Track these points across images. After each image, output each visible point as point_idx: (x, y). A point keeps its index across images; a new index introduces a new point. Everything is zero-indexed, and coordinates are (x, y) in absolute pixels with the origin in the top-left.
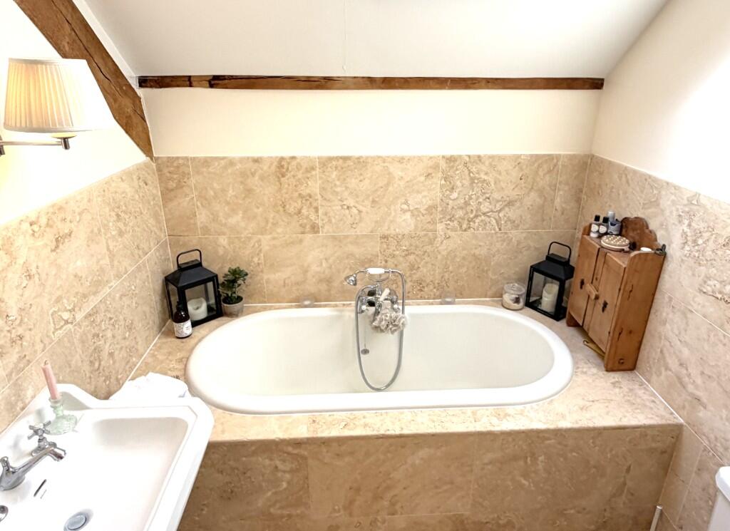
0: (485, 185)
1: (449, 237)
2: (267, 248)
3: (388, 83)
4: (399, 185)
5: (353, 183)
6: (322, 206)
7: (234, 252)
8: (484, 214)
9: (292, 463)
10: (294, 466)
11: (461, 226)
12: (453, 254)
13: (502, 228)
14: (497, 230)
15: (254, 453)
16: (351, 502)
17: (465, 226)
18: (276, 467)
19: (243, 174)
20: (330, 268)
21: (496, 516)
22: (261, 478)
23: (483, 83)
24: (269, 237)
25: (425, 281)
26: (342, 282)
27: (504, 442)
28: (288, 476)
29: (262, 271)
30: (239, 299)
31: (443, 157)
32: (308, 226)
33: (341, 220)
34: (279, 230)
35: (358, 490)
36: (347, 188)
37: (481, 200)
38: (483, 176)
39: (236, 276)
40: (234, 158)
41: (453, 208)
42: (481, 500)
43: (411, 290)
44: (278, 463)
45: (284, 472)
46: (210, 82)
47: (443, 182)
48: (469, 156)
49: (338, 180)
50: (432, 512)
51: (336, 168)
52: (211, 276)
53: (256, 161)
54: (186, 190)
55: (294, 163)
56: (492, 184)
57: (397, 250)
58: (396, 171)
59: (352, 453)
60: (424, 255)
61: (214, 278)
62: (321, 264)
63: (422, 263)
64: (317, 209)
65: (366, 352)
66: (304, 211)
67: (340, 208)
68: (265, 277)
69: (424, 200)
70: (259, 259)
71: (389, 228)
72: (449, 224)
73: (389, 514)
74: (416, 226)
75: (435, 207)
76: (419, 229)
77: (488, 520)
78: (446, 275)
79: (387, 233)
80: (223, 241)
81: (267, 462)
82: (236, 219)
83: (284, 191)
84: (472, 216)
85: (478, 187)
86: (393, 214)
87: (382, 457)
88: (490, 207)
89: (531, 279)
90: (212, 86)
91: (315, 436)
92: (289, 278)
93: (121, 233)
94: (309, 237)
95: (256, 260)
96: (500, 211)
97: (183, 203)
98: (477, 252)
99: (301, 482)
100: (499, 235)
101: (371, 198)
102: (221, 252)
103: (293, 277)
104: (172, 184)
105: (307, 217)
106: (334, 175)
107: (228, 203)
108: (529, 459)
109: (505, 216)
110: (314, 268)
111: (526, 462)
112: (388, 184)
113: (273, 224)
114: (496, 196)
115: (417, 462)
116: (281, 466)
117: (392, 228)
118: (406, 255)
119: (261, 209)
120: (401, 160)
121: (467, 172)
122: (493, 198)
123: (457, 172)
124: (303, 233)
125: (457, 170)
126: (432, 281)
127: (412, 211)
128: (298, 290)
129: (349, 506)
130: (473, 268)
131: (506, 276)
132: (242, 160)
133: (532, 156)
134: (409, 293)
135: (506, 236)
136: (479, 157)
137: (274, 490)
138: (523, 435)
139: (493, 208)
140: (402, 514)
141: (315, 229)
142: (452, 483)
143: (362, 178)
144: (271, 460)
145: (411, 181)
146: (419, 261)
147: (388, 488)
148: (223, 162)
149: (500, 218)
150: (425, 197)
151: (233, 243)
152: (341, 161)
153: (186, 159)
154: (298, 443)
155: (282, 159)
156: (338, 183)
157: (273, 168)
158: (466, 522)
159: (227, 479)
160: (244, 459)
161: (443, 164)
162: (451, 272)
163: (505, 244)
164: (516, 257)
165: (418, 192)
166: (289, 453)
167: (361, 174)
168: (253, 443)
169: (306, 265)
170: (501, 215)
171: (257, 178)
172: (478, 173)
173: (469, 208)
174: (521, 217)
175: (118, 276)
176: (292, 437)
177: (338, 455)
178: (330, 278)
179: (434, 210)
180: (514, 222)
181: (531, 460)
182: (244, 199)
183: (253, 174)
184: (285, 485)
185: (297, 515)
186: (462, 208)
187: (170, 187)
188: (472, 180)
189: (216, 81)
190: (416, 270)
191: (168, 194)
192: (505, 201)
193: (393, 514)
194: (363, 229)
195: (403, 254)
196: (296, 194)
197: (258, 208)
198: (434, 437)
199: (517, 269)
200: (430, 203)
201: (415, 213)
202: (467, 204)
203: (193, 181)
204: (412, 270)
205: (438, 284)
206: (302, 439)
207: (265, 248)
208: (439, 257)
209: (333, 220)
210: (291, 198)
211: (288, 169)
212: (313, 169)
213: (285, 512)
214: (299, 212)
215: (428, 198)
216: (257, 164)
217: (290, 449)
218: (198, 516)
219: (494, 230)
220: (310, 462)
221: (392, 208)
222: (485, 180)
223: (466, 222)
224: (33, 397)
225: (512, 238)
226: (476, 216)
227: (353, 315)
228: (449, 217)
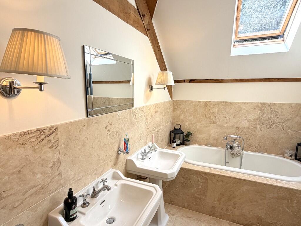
0: (277, 113)
1: (262, 130)
2: (199, 127)
3: (242, 81)
4: (244, 111)
5: (228, 109)
6: (217, 116)
7: (189, 127)
8: (276, 123)
9: (203, 180)
10: (204, 181)
11: (267, 127)
12: (263, 136)
13: (284, 129)
14: (282, 129)
15: (193, 174)
16: (221, 199)
17: (268, 127)
18: (199, 180)
19: (195, 106)
20: (218, 136)
21: (275, 222)
22: (194, 183)
23: (276, 80)
24: (200, 124)
25: (252, 145)
26: (221, 141)
27: (279, 191)
28: (201, 184)
29: (197, 134)
30: (189, 141)
31: (260, 103)
32: (212, 122)
33: (223, 121)
34: (203, 122)
35: (223, 195)
36: (226, 111)
37: (275, 118)
38: (276, 110)
39: (189, 134)
40: (193, 101)
41: (264, 120)
42: (269, 213)
43: (246, 147)
44: (199, 179)
45: (201, 182)
46: (189, 81)
47: (260, 111)
48: (270, 103)
49: (223, 108)
50: (249, 212)
51: (223, 105)
52: (182, 132)
53: (199, 102)
54: (179, 109)
55: (210, 103)
56: (280, 113)
57: (242, 132)
58: (243, 107)
59: (222, 181)
60: (252, 135)
61: (183, 133)
62: (215, 134)
63: (251, 138)
64: (215, 117)
65: (228, 163)
66: (211, 117)
67: (223, 117)
68: (198, 136)
69: (253, 117)
70: (196, 130)
71: (239, 125)
72: (262, 126)
73: (233, 208)
74: (249, 126)
75: (257, 119)
76: (250, 126)
77: (272, 222)
78: (261, 143)
79: (238, 126)
80: (187, 124)
81: (196, 178)
82: (191, 118)
83: (206, 111)
84: (271, 123)
85: (274, 114)
86: (241, 120)
87: (232, 185)
88: (279, 121)
89: (297, 149)
90: (190, 82)
91: (211, 172)
92: (205, 137)
93: (165, 115)
94: (212, 125)
95: (195, 130)
96: (283, 123)
97: (178, 112)
98: (273, 137)
99: (205, 187)
100: (283, 131)
101: (234, 115)
102: (186, 127)
103: (206, 138)
104: (176, 107)
105: (212, 119)
106: (222, 107)
107: (189, 113)
108: (289, 200)
109: (285, 125)
110: (213, 135)
111: (288, 202)
112: (240, 111)
113: (202, 120)
114: (282, 117)
115: (244, 190)
116: (200, 180)
117: (240, 125)
118: (245, 135)
119: (199, 116)
120: (245, 103)
121: (269, 108)
122: (280, 118)
123: (266, 108)
124: (210, 124)
125: (266, 107)
126: (254, 145)
127: (248, 120)
128: (207, 141)
129: (219, 200)
130: (272, 142)
131: (286, 147)
132: (195, 101)
133: (297, 104)
134: (245, 148)
135: (286, 132)
136: (274, 103)
137: (197, 188)
138: (287, 190)
139: (280, 121)
140: (238, 209)
141: (214, 123)
142: (257, 202)
143: (231, 108)
144: (197, 177)
145: (248, 110)
146: (249, 137)
147: (233, 197)
148: (190, 102)
149: (283, 125)
150: (253, 115)
151: (189, 124)
152: (224, 103)
153: (181, 101)
154: (206, 174)
155: (207, 102)
156: (223, 109)
157: (204, 104)
158: (262, 220)
159: (185, 180)
160: (190, 175)
161: (260, 105)
162: (263, 143)
163: (286, 135)
164: (291, 140)
165: (251, 114)
166: (203, 176)
167: (231, 107)
168: (193, 170)
169: (210, 134)
170: (284, 124)
171: (199, 107)
172: (274, 109)
173: (270, 121)
174: (293, 126)
175: (163, 125)
176: (204, 171)
177: (217, 181)
178: (218, 139)
179: (256, 120)
180: (290, 127)
181: (290, 201)
182: (194, 112)
183: (198, 106)
184: (200, 187)
185: (203, 199)
186: (267, 120)
187: (175, 108)
188: (272, 111)
189: (191, 81)
190: (248, 140)
191: (174, 110)
192: (285, 119)
193: (235, 208)
194: (230, 124)
195: (244, 134)
196: (209, 112)
197: (198, 115)
198: (250, 182)
199: (291, 145)
200: (255, 118)
201: (249, 121)
202: (269, 119)
203: (181, 106)
204: (247, 140)
205: (257, 146)
206: (207, 172)
207: (198, 127)
208: (258, 137)
209: (220, 121)
210: (208, 113)
211: (208, 104)
212: (216, 105)
213: (200, 197)
214: (210, 117)
215: (254, 116)
216: (199, 103)
217: (203, 175)
218: (175, 190)
219: (281, 129)
220: (209, 180)
221: (241, 118)
222: (277, 112)
223: (269, 125)
224: (148, 143)
225: (289, 133)
226: (273, 124)
227: (225, 150)
228: (262, 123)
